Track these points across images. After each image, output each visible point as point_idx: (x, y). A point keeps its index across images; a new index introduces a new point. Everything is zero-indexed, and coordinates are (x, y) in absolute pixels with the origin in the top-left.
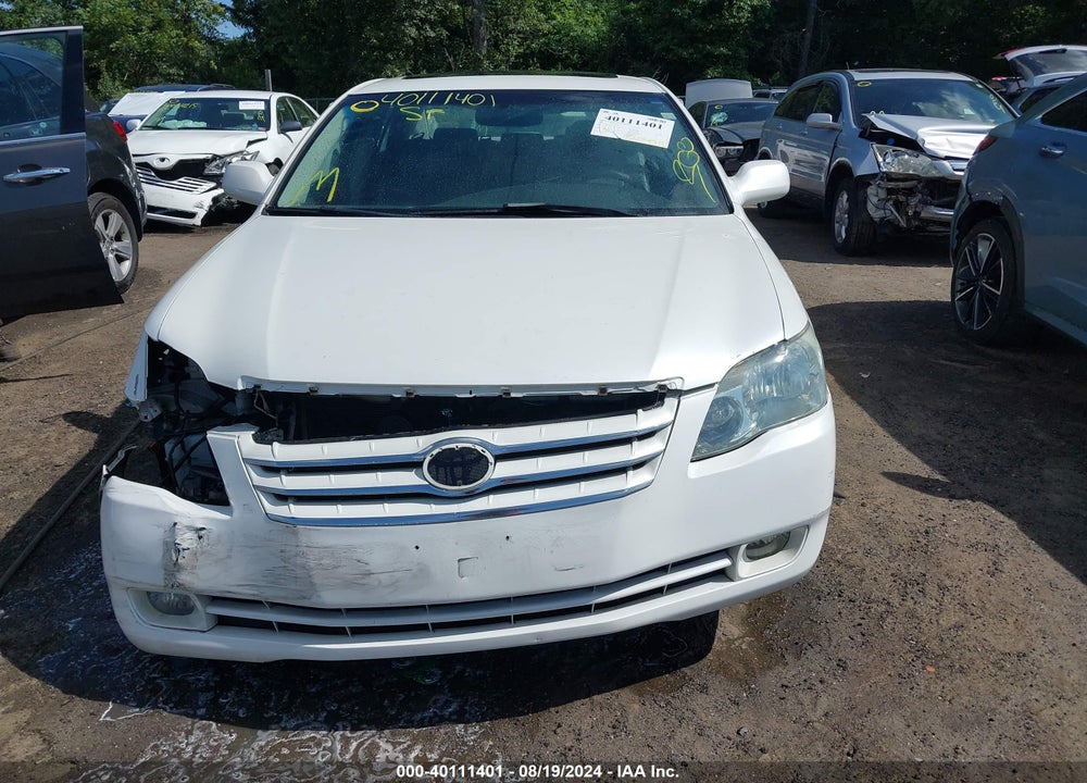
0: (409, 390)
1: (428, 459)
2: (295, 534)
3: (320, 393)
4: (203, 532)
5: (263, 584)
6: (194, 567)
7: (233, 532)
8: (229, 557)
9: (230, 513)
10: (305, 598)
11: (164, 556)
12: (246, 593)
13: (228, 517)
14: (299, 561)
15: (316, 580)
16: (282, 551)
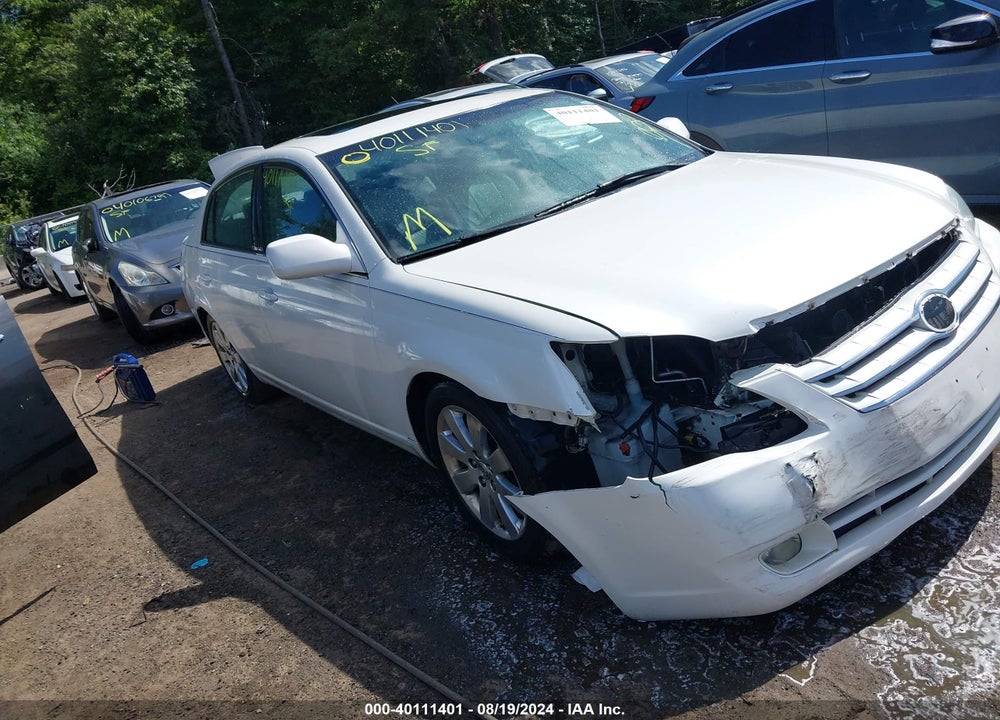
0: (864, 277)
1: (922, 316)
2: (891, 412)
3: (816, 306)
4: (816, 456)
5: (881, 469)
6: (825, 489)
7: (838, 442)
8: (845, 464)
9: (827, 429)
10: (916, 461)
11: (794, 496)
12: (871, 485)
13: (826, 434)
14: (903, 432)
15: (920, 441)
16: (887, 433)
